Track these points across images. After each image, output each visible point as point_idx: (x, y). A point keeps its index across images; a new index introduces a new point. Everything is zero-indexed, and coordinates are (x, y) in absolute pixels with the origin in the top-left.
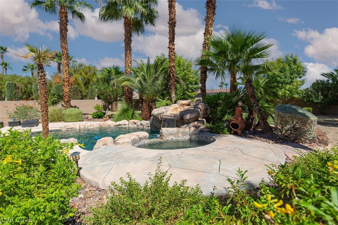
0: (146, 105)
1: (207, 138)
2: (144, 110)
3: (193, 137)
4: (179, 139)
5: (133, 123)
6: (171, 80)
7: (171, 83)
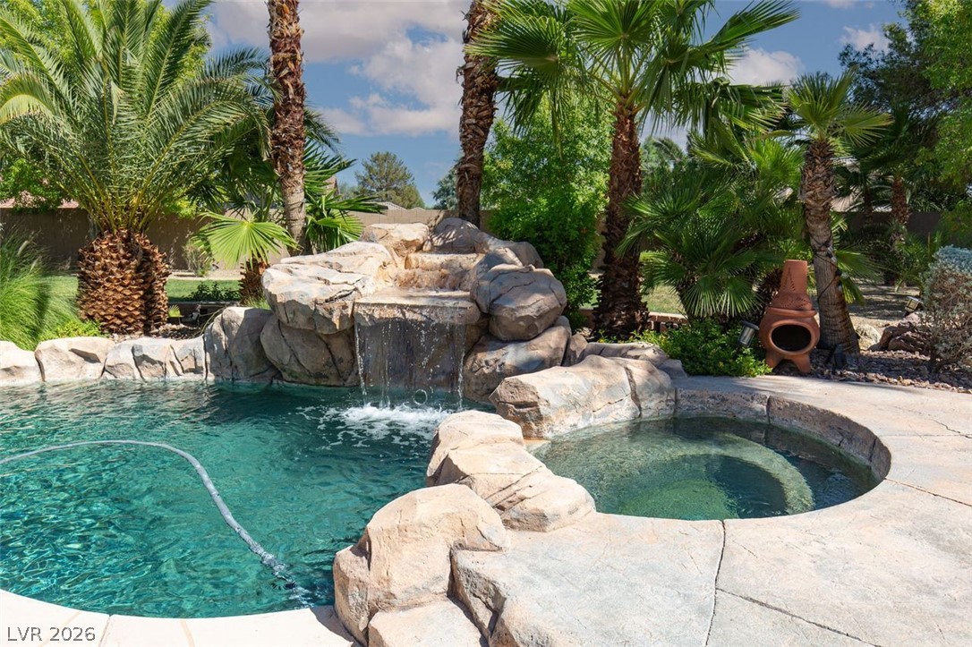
0: (113, 248)
1: (723, 400)
2: (102, 276)
3: (652, 405)
4: (598, 422)
5: (73, 357)
6: (288, 112)
7: (285, 131)
